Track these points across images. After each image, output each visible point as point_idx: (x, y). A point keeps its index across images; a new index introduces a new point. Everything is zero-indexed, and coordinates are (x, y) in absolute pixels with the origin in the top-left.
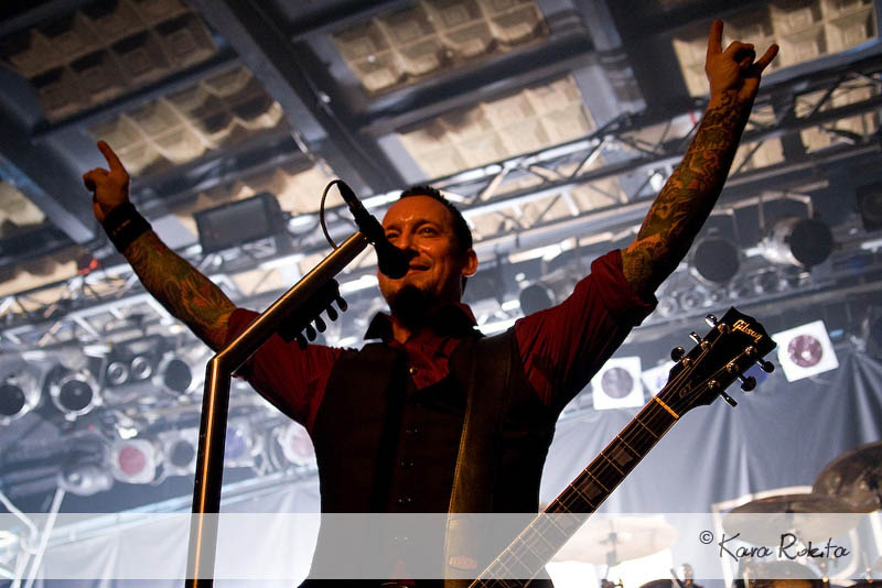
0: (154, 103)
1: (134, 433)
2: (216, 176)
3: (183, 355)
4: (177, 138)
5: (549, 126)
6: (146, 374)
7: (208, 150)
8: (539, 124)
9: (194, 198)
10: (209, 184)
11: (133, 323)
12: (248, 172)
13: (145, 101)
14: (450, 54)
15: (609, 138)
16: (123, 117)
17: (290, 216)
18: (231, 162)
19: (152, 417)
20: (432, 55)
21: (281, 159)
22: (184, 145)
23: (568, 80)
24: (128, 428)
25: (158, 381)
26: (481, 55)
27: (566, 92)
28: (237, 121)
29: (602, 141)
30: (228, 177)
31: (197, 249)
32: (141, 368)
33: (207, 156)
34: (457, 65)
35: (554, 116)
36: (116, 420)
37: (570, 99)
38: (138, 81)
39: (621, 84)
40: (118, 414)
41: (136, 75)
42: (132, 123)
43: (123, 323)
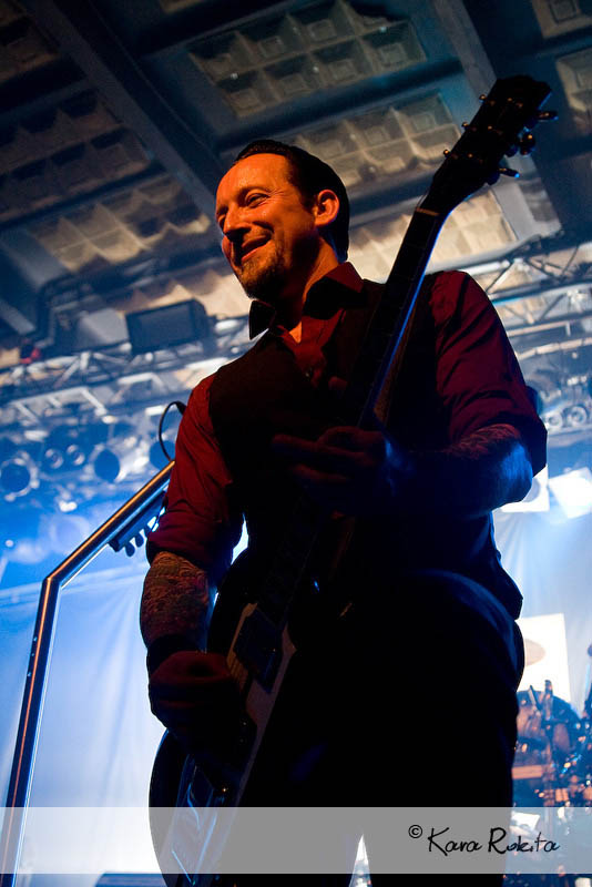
0: (92, 207)
1: (72, 506)
2: (149, 275)
3: (112, 447)
4: (113, 241)
5: (470, 238)
6: (80, 460)
7: (142, 252)
8: (461, 235)
9: (129, 294)
10: (143, 282)
11: (69, 411)
12: (179, 273)
13: (82, 207)
14: (372, 169)
15: (518, 261)
16: (62, 219)
17: (215, 320)
18: (164, 262)
19: (89, 493)
20: (356, 172)
21: (211, 261)
22: (120, 246)
23: (488, 196)
24: (68, 501)
25: (89, 469)
26: (402, 172)
27: (486, 207)
28: (169, 225)
29: (511, 263)
30: (162, 277)
31: (127, 347)
32: (74, 456)
33: (142, 257)
34: (380, 180)
35: (474, 228)
36: (57, 493)
37: (490, 213)
38: (75, 190)
39: (536, 205)
40: (60, 488)
41: (73, 184)
42: (70, 225)
43: (60, 411)
